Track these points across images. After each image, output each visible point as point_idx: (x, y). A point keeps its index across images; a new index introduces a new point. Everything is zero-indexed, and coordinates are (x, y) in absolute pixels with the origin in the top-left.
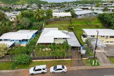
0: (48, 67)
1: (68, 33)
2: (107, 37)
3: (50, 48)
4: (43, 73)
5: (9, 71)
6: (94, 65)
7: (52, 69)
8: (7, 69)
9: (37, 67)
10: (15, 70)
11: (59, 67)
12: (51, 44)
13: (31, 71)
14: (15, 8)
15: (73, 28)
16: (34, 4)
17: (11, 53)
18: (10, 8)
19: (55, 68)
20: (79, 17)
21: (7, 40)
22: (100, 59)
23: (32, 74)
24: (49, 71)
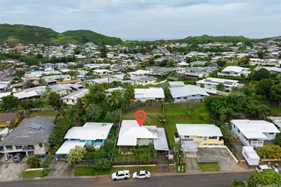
0: (131, 173)
1: (156, 130)
2: (205, 138)
3: (133, 152)
4: (126, 178)
5: (89, 177)
6: (180, 171)
7: (135, 175)
8: (86, 175)
9: (120, 173)
10: (95, 177)
11: (142, 172)
12: (132, 147)
13: (114, 176)
14: (50, 56)
15: (164, 120)
16: (90, 44)
17: (87, 157)
18: (40, 57)
19: (138, 174)
20: (176, 101)
21: (74, 140)
22: (189, 165)
23: (115, 179)
24: (131, 177)
